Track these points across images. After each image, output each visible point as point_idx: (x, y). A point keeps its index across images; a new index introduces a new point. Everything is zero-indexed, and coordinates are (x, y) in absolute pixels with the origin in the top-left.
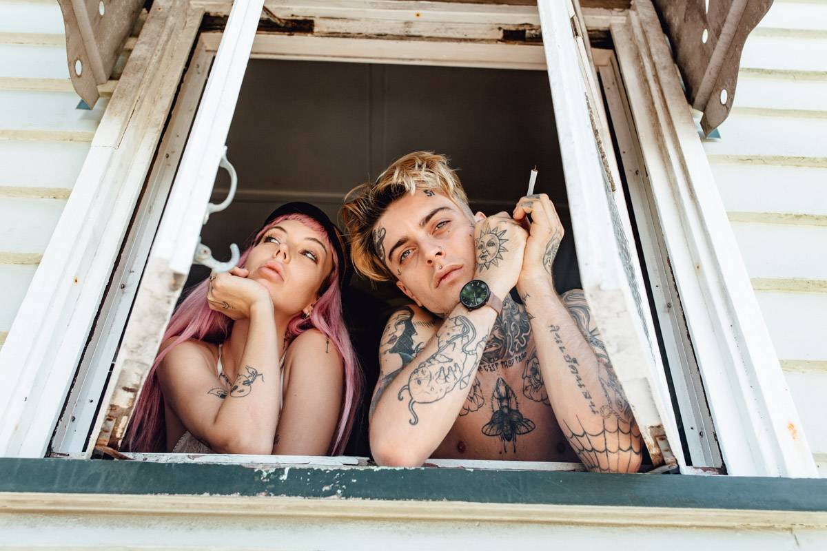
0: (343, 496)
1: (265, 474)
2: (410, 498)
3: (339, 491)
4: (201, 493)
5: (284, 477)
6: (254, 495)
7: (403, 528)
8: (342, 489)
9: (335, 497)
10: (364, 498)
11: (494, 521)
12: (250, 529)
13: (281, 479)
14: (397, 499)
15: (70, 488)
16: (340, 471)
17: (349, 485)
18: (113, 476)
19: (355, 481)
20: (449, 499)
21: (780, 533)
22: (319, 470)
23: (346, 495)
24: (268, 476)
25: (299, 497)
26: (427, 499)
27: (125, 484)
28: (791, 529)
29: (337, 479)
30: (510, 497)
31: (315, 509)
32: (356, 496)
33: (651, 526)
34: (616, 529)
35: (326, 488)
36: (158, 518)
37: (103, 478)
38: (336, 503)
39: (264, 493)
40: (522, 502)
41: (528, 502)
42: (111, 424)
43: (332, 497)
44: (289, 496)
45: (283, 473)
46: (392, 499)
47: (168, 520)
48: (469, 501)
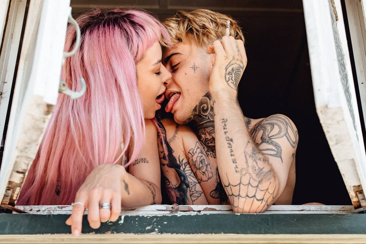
0: (159, 232)
2: (201, 233)
3: (156, 230)
5: (122, 222)
6: (104, 233)
8: (158, 228)
9: (154, 233)
10: (172, 233)
13: (120, 222)
14: (193, 233)
16: (156, 217)
17: (163, 226)
18: (15, 223)
19: (166, 223)
20: (225, 233)
22: (143, 216)
23: (161, 232)
25: (132, 234)
26: (212, 233)
27: (23, 229)
29: (155, 222)
30: (263, 230)
31: (142, 240)
32: (167, 232)
35: (148, 228)
37: (9, 225)
38: (154, 237)
39: (110, 232)
40: (270, 233)
41: (274, 233)
42: (10, 192)
43: (152, 233)
44: (126, 233)
45: (121, 219)
46: (190, 233)
48: (238, 233)
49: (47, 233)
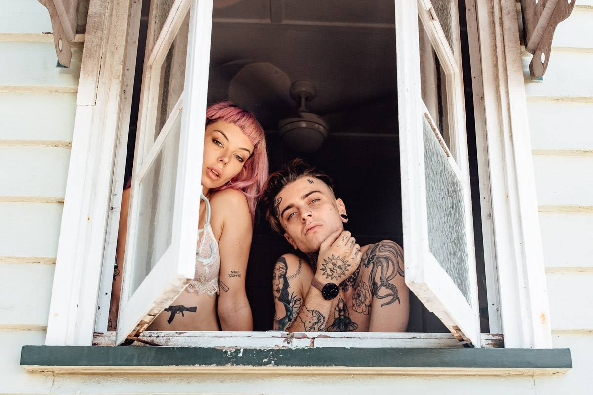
0: (275, 365)
1: (229, 353)
2: (313, 366)
3: (273, 362)
4: (194, 365)
5: (241, 354)
6: (224, 365)
7: (310, 379)
8: (274, 361)
9: (271, 365)
10: (287, 366)
11: (362, 374)
12: (222, 382)
13: (239, 355)
14: (306, 366)
15: (119, 363)
16: (272, 350)
17: (279, 358)
18: (142, 355)
19: (282, 356)
20: (336, 366)
21: (526, 378)
22: (260, 349)
23: (277, 364)
24: (232, 353)
25: (250, 366)
26: (324, 366)
27: (150, 361)
28: (533, 376)
29: (271, 355)
30: (371, 363)
31: (259, 370)
32: (282, 365)
33: (452, 375)
34: (432, 378)
35: (265, 360)
36: (169, 376)
37: (136, 357)
38: (271, 368)
39: (230, 364)
40: (378, 366)
41: (381, 366)
43: (269, 365)
44: (244, 365)
45: (240, 352)
46: (303, 366)
47: (175, 377)
48: (347, 366)
49: (172, 365)
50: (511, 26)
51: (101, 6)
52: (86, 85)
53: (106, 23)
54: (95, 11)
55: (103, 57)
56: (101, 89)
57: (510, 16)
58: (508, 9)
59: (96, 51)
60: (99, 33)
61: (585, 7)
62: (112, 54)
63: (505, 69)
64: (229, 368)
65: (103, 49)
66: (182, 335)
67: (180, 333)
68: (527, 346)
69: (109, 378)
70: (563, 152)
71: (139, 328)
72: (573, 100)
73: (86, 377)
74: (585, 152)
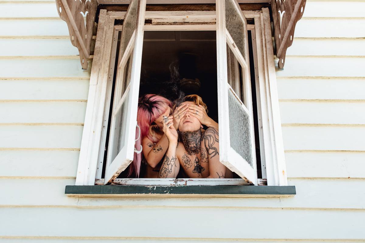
1: (150, 188)
3: (168, 192)
4: (136, 193)
5: (155, 189)
6: (148, 193)
7: (184, 199)
10: (174, 194)
11: (206, 197)
12: (147, 200)
15: (105, 193)
16: (168, 187)
17: (171, 190)
20: (195, 194)
21: (276, 199)
22: (163, 187)
23: (170, 193)
24: (151, 188)
25: (159, 194)
26: (190, 194)
27: (117, 192)
28: (279, 197)
29: (168, 189)
31: (163, 195)
32: (172, 193)
35: (165, 191)
36: (126, 198)
37: (112, 190)
38: (167, 195)
39: (150, 193)
40: (212, 194)
41: (214, 194)
44: (157, 193)
45: (155, 188)
46: (181, 194)
47: (128, 198)
48: (199, 194)
49: (127, 193)
50: (270, 47)
51: (100, 44)
52: (93, 76)
53: (102, 51)
54: (97, 46)
55: (101, 65)
56: (100, 78)
57: (269, 43)
58: (268, 40)
59: (98, 62)
60: (99, 55)
61: (302, 38)
62: (105, 63)
63: (267, 66)
64: (150, 195)
65: (101, 61)
66: (132, 180)
67: (131, 179)
68: (277, 185)
69: (101, 199)
70: (292, 100)
71: (113, 178)
72: (296, 78)
73: (92, 198)
74: (302, 100)
